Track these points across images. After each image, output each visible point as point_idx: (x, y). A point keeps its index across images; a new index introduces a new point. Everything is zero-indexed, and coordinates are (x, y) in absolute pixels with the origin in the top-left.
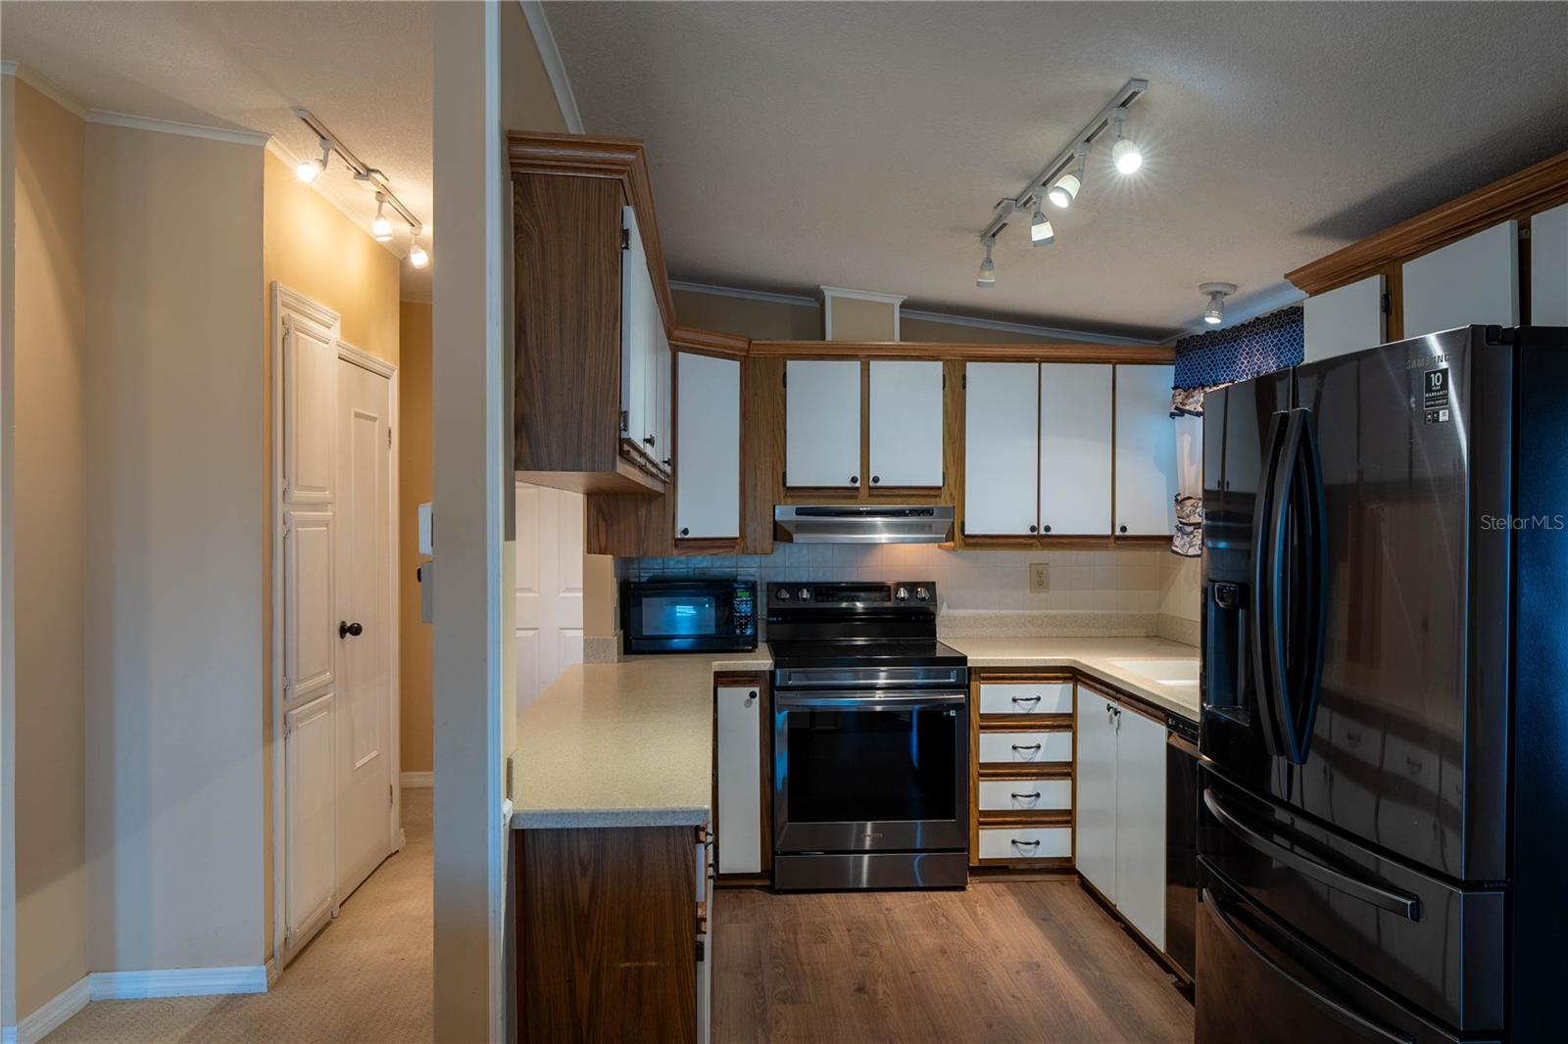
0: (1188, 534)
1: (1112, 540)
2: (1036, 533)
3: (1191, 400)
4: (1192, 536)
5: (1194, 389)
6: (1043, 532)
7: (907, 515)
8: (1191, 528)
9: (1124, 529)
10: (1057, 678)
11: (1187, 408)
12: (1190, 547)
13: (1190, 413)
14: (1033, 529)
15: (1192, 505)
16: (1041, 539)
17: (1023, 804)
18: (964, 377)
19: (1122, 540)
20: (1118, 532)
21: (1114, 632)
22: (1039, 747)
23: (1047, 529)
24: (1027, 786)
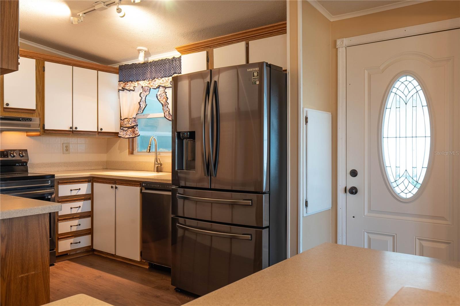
0: (126, 131)
1: (97, 133)
2: (72, 130)
3: (127, 85)
4: (127, 131)
5: (128, 82)
6: (74, 129)
7: (20, 120)
8: (127, 129)
9: (101, 129)
10: (86, 181)
11: (126, 88)
12: (126, 135)
13: (127, 90)
14: (71, 128)
15: (127, 121)
16: (73, 132)
17: (74, 229)
18: (44, 67)
19: (100, 133)
20: (99, 130)
21: (93, 168)
22: (80, 207)
23: (76, 128)
24: (76, 222)
